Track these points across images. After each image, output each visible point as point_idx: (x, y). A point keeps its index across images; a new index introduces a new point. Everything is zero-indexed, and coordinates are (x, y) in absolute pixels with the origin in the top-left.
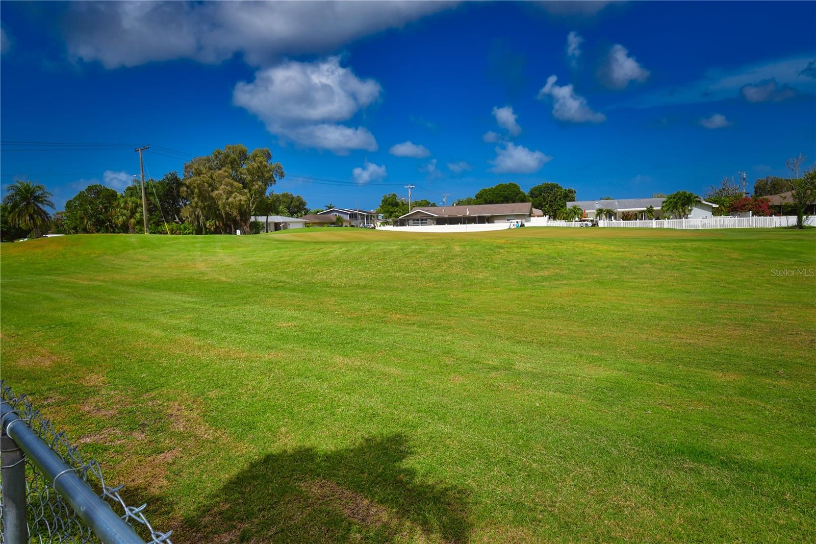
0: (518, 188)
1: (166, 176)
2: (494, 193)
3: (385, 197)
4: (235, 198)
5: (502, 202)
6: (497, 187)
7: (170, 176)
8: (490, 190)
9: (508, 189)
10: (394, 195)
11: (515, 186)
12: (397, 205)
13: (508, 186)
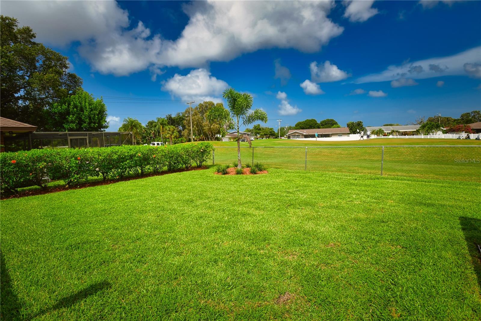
0: (316, 121)
1: (167, 116)
2: (304, 124)
3: (255, 126)
4: (214, 126)
5: (309, 128)
6: (306, 121)
7: (168, 116)
8: (303, 122)
9: (311, 122)
10: (259, 125)
11: (314, 120)
12: (260, 129)
13: (311, 120)
